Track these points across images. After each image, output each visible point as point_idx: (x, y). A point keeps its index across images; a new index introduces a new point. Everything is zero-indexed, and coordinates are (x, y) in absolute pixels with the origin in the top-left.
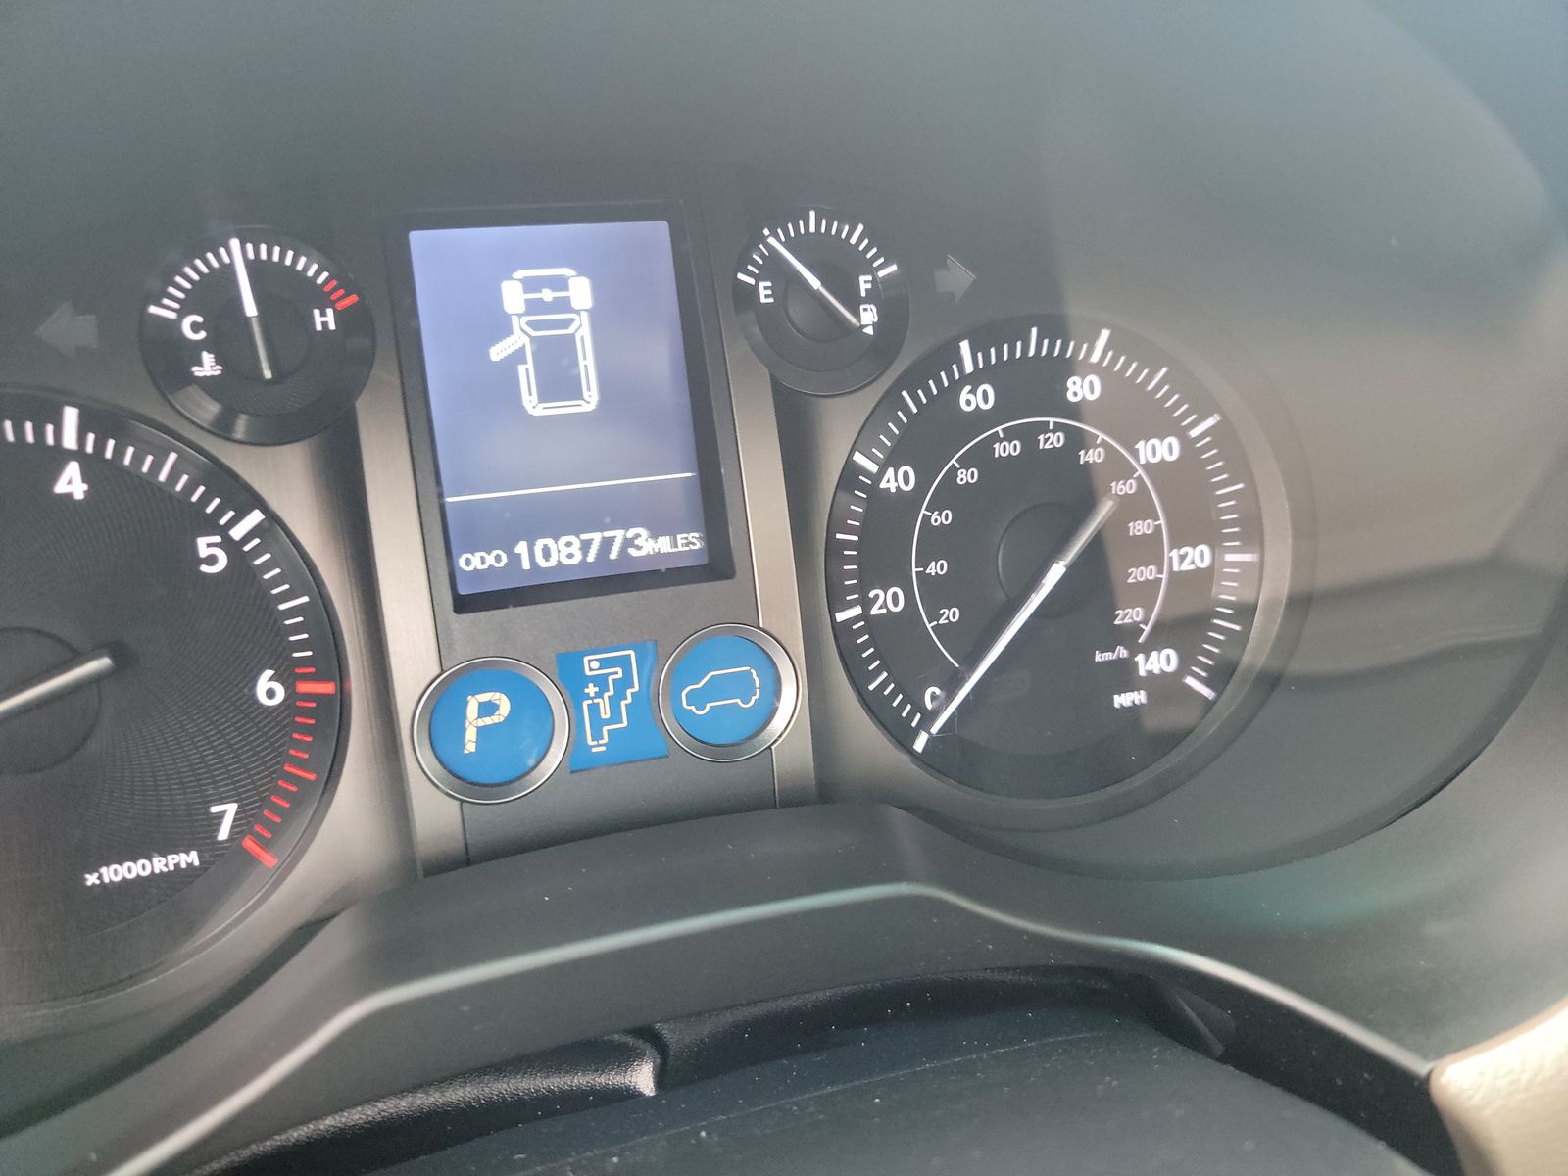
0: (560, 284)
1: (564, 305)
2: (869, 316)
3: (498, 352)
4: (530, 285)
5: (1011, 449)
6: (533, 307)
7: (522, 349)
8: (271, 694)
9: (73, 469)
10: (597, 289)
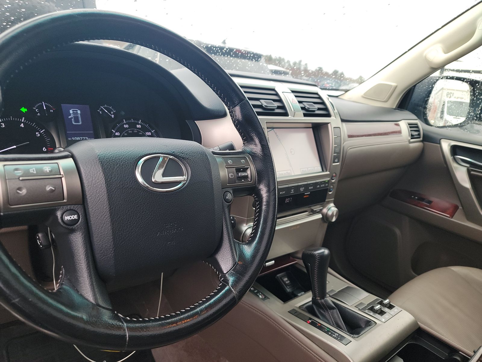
0: (77, 111)
1: (77, 113)
2: (113, 116)
3: (70, 117)
4: (73, 111)
5: (131, 132)
6: (73, 113)
7: (72, 117)
8: (45, 150)
9: (22, 124)
10: (81, 112)
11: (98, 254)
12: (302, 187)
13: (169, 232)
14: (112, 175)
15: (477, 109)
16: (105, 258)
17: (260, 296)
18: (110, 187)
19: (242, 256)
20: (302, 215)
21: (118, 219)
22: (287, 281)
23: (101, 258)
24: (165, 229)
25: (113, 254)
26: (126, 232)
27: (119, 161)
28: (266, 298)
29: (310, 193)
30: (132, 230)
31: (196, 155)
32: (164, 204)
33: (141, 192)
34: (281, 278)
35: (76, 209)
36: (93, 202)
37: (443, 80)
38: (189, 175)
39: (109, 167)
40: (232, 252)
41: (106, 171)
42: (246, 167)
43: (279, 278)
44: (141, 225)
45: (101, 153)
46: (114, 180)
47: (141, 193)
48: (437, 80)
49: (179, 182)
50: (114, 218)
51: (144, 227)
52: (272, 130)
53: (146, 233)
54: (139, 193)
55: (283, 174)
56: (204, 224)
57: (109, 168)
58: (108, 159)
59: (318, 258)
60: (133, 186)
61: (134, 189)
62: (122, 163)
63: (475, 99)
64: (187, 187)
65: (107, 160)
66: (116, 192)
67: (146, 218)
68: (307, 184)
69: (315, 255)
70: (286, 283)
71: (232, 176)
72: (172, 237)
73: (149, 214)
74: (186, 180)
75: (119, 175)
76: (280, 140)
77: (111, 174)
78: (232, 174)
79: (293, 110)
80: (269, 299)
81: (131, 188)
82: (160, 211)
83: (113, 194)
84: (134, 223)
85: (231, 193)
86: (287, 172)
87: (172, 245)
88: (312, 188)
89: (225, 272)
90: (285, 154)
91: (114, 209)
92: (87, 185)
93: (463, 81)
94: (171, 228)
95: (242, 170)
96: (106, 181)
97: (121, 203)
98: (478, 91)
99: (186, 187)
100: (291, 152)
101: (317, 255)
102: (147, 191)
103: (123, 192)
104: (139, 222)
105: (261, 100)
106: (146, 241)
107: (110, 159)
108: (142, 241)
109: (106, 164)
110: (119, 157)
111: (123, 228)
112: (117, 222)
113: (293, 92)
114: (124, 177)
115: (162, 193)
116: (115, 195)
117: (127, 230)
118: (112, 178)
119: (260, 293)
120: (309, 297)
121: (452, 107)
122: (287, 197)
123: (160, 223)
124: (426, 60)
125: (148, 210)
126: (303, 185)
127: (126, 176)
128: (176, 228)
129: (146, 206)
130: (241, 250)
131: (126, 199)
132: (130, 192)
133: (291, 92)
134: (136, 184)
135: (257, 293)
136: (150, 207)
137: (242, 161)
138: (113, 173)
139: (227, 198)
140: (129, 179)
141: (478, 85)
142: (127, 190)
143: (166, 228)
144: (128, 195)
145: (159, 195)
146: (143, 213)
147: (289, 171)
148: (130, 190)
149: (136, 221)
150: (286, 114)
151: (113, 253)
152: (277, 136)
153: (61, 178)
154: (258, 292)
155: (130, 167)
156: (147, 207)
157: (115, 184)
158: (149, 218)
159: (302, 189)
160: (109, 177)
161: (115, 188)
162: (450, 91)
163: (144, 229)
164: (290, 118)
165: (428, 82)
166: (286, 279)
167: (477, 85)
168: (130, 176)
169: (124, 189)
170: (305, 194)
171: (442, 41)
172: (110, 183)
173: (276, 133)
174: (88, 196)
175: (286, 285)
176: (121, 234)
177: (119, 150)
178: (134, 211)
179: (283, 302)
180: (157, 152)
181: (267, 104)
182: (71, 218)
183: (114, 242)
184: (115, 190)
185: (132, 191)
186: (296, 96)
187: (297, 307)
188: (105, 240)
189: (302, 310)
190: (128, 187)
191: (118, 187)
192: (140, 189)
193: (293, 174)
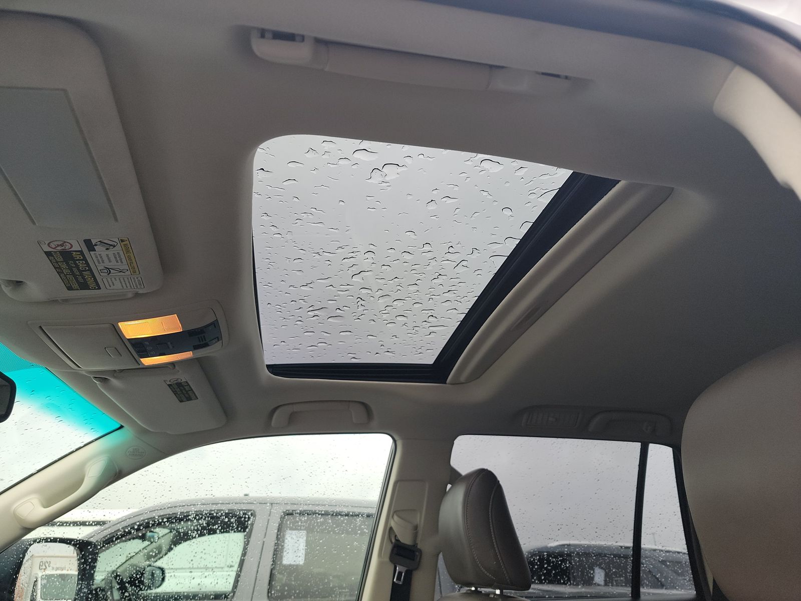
15: (91, 582)
37: (41, 544)
48: (30, 545)
63: (88, 567)
93: (70, 544)
98: (90, 557)
121: (56, 584)
124: (16, 517)
141: (91, 548)
162: (44, 560)
165: (17, 550)
167: (89, 547)
171: (37, 491)
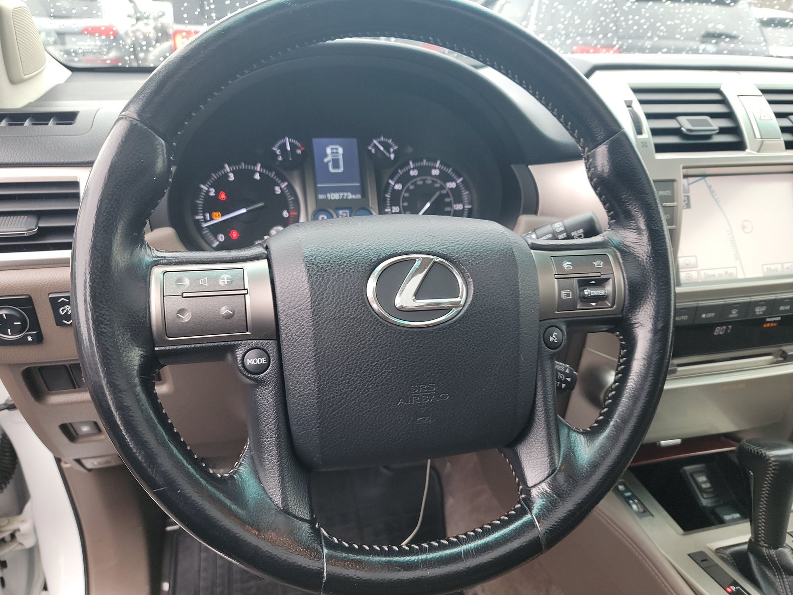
0: (337, 149)
1: (337, 153)
2: (392, 156)
3: (326, 160)
4: (332, 149)
5: (421, 183)
6: (332, 153)
7: (330, 160)
9: (258, 174)
10: (343, 150)
11: (295, 425)
12: (762, 306)
13: (421, 400)
14: (323, 295)
16: (305, 433)
17: (635, 507)
18: (318, 316)
19: (570, 458)
20: (755, 362)
21: (328, 371)
22: (704, 482)
23: (299, 433)
24: (413, 395)
25: (318, 429)
26: (340, 395)
27: (338, 269)
28: (645, 512)
29: (781, 319)
30: (352, 391)
31: (491, 255)
32: (414, 350)
33: (373, 326)
34: (692, 474)
35: (264, 347)
36: (290, 339)
38: (469, 295)
39: (321, 278)
40: (550, 449)
41: (315, 287)
42: (603, 277)
43: (688, 473)
44: (368, 385)
45: (310, 254)
46: (326, 303)
47: (371, 328)
49: (446, 310)
50: (321, 370)
51: (375, 388)
52: (700, 180)
53: (377, 399)
54: (368, 327)
55: (714, 276)
56: (493, 390)
57: (320, 283)
58: (320, 264)
59: (774, 466)
60: (358, 315)
61: (360, 320)
62: (344, 272)
64: (462, 318)
65: (318, 265)
66: (327, 324)
67: (379, 373)
68: (775, 300)
69: (769, 459)
70: (701, 488)
71: (568, 295)
72: (427, 409)
73: (384, 366)
74: (463, 305)
75: (335, 295)
76: (717, 202)
77: (322, 292)
78: (568, 291)
79: (758, 136)
80: (653, 516)
81: (354, 319)
82: (405, 361)
83: (323, 328)
84: (357, 381)
85: (561, 330)
86: (726, 273)
87: (425, 424)
88: (788, 307)
89: (530, 484)
90: (728, 231)
91: (322, 353)
92: (282, 310)
94: (425, 392)
95: (593, 282)
96: (313, 305)
97: (335, 344)
99: (459, 319)
100: (744, 227)
101: (772, 459)
102: (384, 324)
103: (340, 325)
104: (365, 379)
105: (680, 118)
106: (376, 413)
107: (324, 265)
108: (369, 411)
109: (315, 274)
110: (340, 260)
111: (336, 387)
112: (326, 376)
113: (765, 91)
114: (343, 297)
115: (411, 330)
116: (325, 329)
117: (343, 391)
118: (322, 298)
119: (636, 501)
120: (745, 533)
122: (721, 325)
123: (403, 382)
125: (383, 359)
126: (764, 301)
127: (347, 296)
128: (434, 394)
129: (378, 351)
130: (570, 444)
131: (344, 338)
132: (353, 325)
133: (760, 94)
134: (364, 311)
135: (629, 498)
136: (386, 353)
137: (596, 263)
138: (326, 290)
139: (551, 339)
140: (352, 302)
142: (348, 321)
143: (415, 393)
144: (348, 331)
145: (405, 332)
146: (373, 364)
147: (733, 271)
148: (353, 321)
149: (360, 377)
150: (740, 146)
151: (318, 427)
152: (712, 192)
153: (244, 294)
154: (632, 497)
155: (356, 279)
156: (380, 354)
157: (326, 310)
158: (384, 373)
159: (759, 311)
160: (317, 297)
161: (327, 318)
163: (373, 391)
164: (749, 154)
166: (702, 479)
168: (355, 296)
169: (342, 320)
170: (768, 320)
172: (318, 308)
173: (710, 187)
174: (283, 328)
175: (702, 491)
176: (333, 397)
177: (342, 247)
178: (357, 360)
179: (681, 531)
180: (411, 250)
181: (693, 126)
182: (255, 362)
183: (320, 410)
184: (326, 321)
185: (356, 324)
186: (771, 102)
187: (711, 550)
188: (305, 405)
189: (723, 559)
190: (348, 317)
191: (332, 316)
192: (371, 322)
193: (741, 276)
